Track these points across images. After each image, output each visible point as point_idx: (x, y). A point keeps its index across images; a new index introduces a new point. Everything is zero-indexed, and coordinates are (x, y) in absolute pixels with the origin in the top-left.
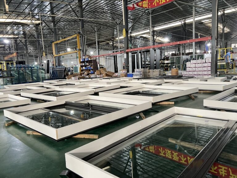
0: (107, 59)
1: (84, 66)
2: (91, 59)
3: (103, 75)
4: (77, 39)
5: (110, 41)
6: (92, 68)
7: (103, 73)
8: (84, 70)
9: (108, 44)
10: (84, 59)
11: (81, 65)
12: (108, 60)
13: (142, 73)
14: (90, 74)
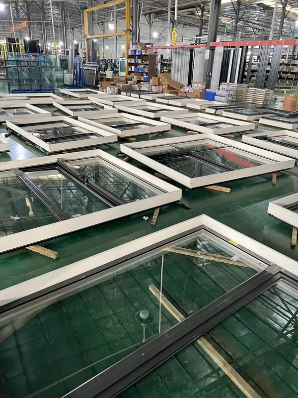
0: (177, 55)
1: (133, 64)
2: (146, 52)
3: (164, 87)
4: (125, 8)
5: (198, 8)
6: (146, 70)
7: (164, 83)
8: (133, 72)
9: (193, 14)
10: (135, 51)
11: (129, 62)
12: (179, 57)
13: (232, 93)
14: (142, 81)
